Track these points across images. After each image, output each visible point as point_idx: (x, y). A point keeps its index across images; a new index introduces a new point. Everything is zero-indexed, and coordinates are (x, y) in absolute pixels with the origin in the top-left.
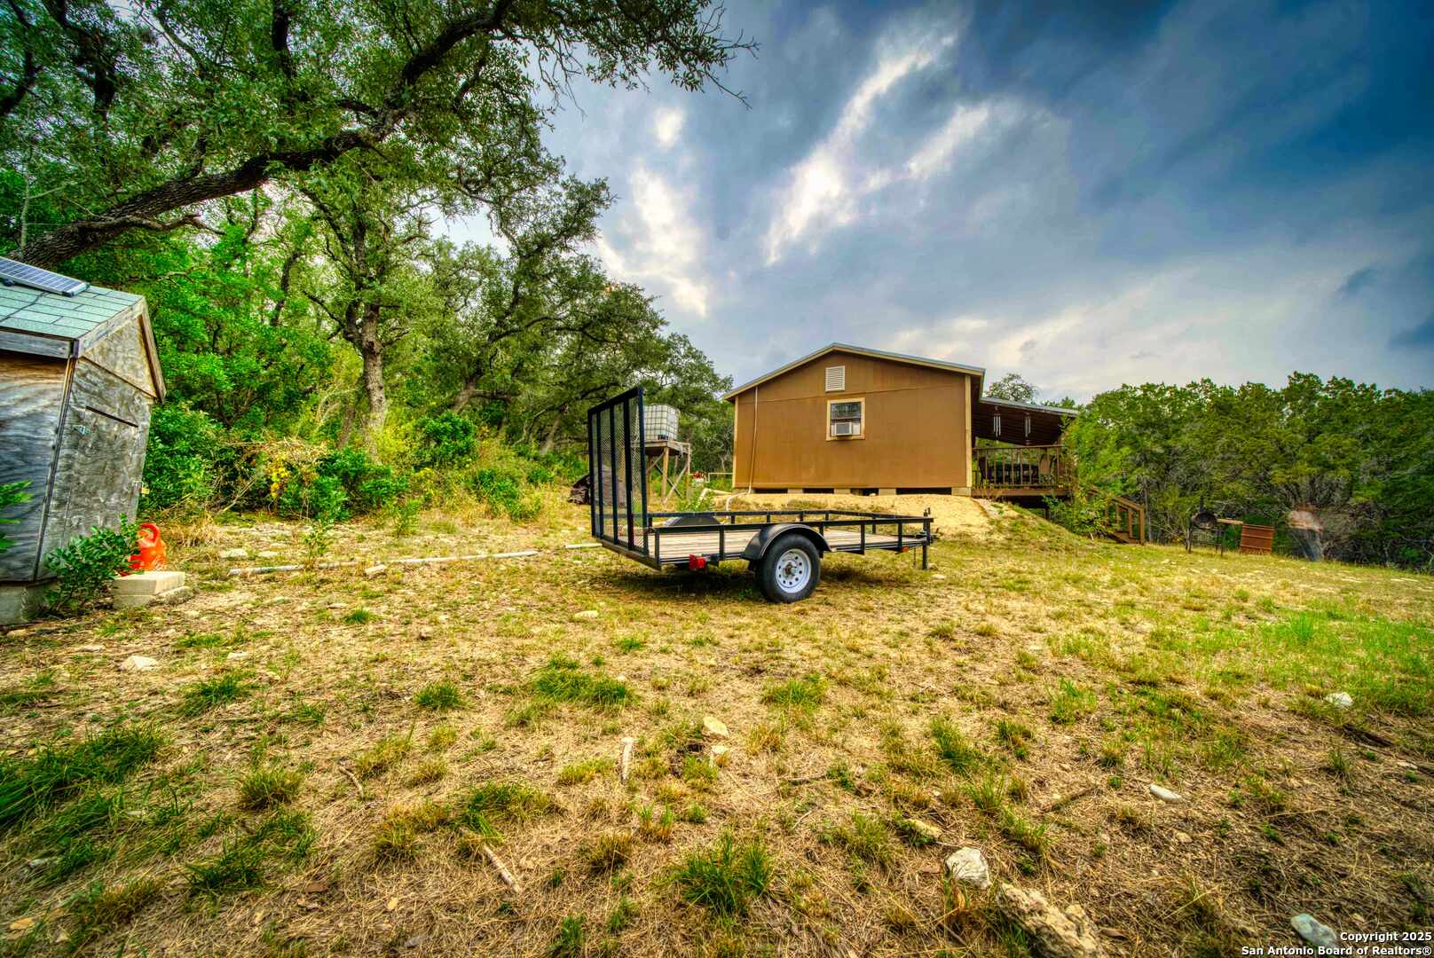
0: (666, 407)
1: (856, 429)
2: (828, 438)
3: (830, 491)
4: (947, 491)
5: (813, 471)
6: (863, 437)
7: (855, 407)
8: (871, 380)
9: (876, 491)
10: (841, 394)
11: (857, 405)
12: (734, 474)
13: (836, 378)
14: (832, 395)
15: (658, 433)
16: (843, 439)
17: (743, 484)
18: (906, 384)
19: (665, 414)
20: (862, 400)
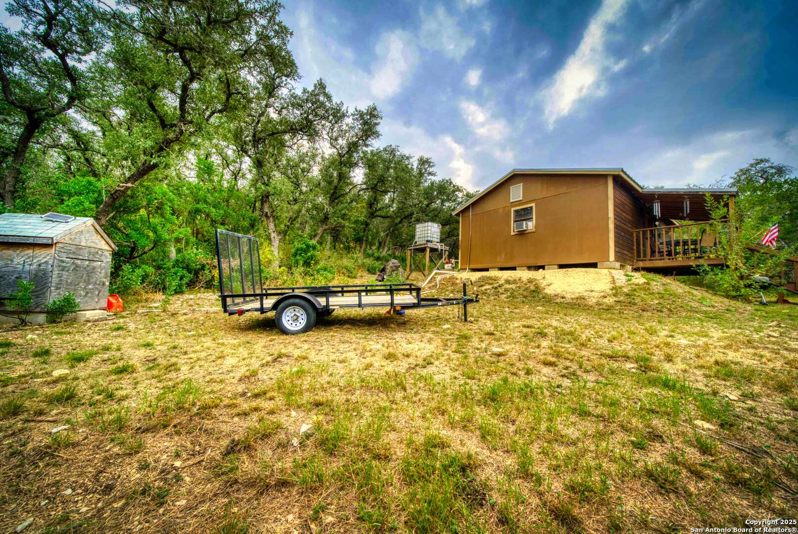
0: (430, 224)
1: (530, 225)
2: (512, 233)
3: (514, 269)
4: (594, 265)
5: (503, 256)
6: (534, 230)
7: (528, 211)
8: (539, 190)
9: (543, 267)
10: (520, 203)
11: (531, 208)
12: (459, 261)
13: (517, 193)
14: (514, 204)
15: (426, 239)
16: (522, 233)
17: (464, 267)
18: (563, 189)
19: (430, 228)
20: (533, 205)
